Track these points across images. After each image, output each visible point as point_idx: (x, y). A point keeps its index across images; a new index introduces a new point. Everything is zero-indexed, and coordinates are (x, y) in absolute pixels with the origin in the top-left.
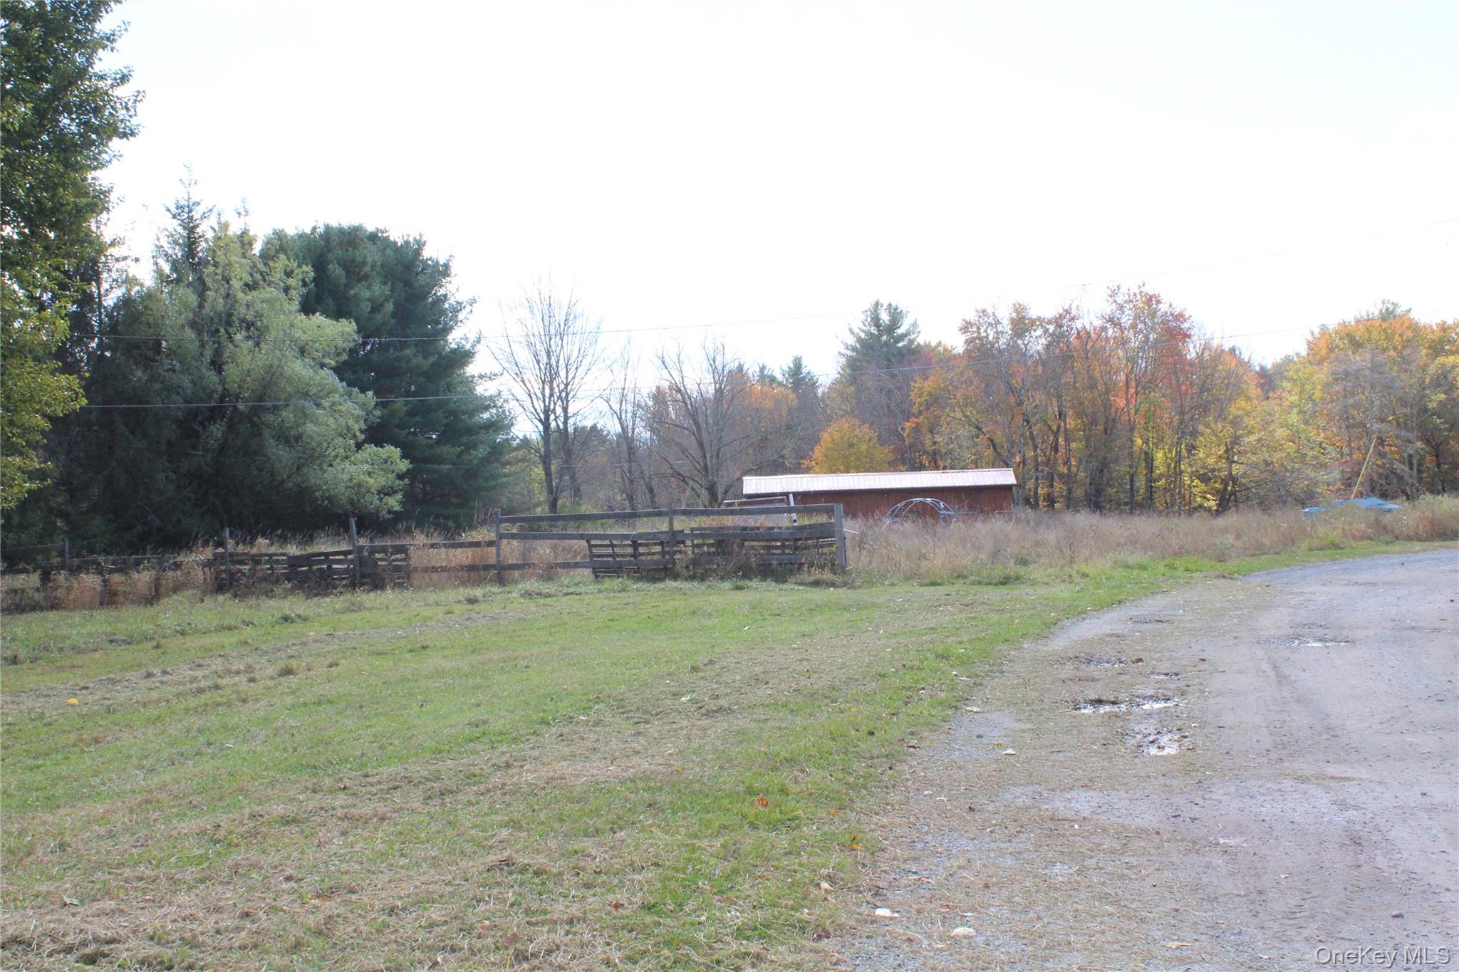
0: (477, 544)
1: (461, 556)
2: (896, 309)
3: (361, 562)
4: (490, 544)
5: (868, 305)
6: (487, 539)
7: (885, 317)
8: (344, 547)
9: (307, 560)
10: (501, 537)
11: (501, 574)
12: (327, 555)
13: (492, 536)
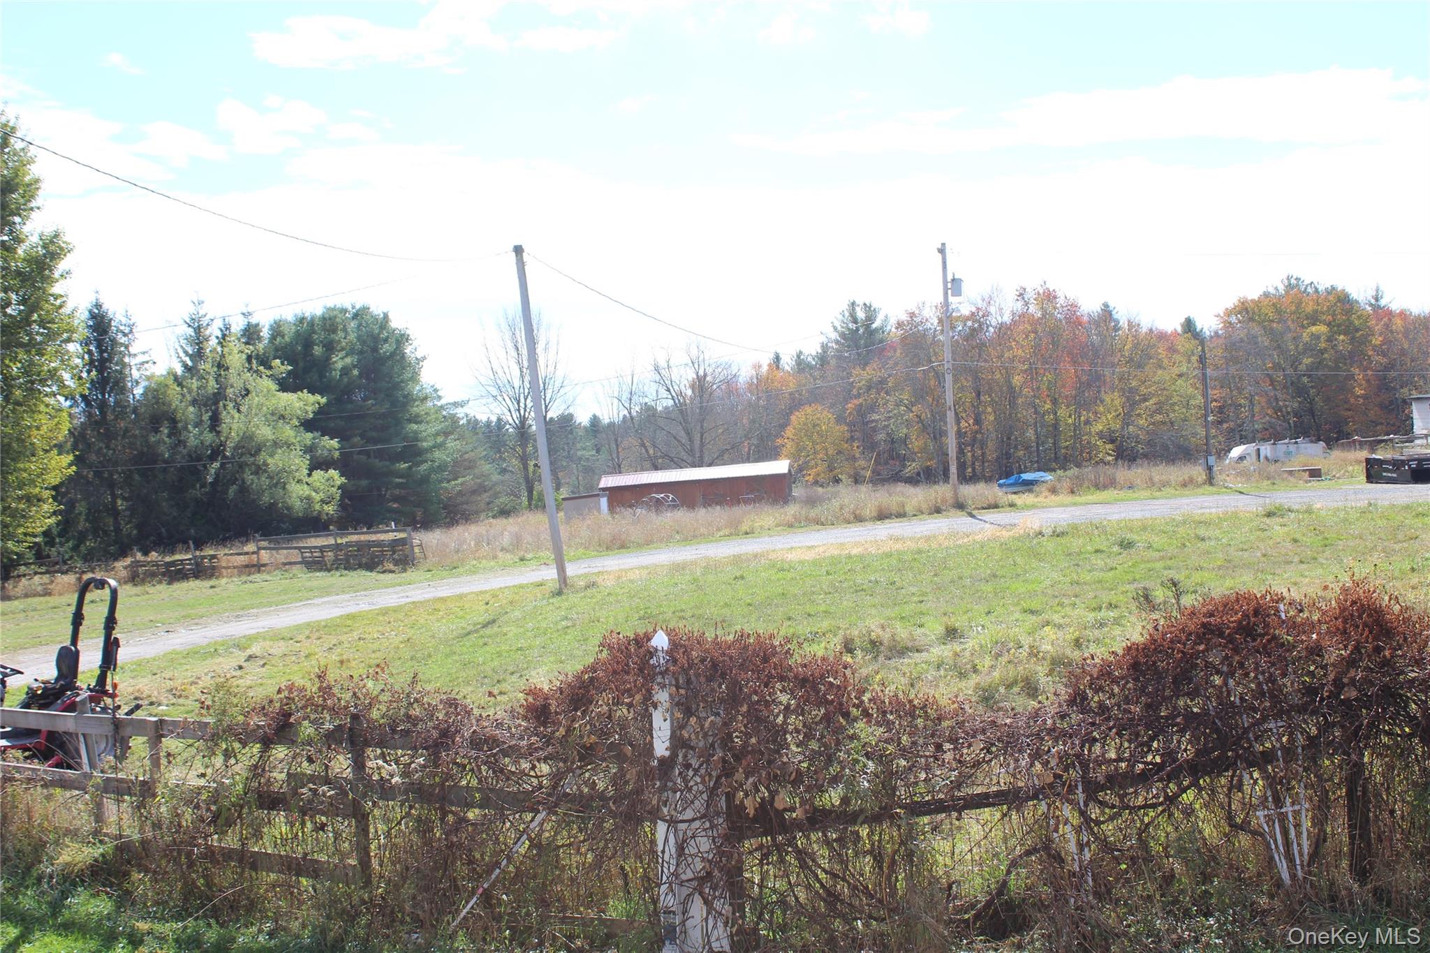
0: (247, 553)
1: (242, 560)
2: (870, 307)
3: (197, 564)
4: (253, 553)
5: (845, 307)
6: (251, 550)
7: (861, 315)
8: (189, 556)
9: (173, 563)
10: (259, 549)
11: (258, 567)
12: (181, 560)
13: (255, 549)
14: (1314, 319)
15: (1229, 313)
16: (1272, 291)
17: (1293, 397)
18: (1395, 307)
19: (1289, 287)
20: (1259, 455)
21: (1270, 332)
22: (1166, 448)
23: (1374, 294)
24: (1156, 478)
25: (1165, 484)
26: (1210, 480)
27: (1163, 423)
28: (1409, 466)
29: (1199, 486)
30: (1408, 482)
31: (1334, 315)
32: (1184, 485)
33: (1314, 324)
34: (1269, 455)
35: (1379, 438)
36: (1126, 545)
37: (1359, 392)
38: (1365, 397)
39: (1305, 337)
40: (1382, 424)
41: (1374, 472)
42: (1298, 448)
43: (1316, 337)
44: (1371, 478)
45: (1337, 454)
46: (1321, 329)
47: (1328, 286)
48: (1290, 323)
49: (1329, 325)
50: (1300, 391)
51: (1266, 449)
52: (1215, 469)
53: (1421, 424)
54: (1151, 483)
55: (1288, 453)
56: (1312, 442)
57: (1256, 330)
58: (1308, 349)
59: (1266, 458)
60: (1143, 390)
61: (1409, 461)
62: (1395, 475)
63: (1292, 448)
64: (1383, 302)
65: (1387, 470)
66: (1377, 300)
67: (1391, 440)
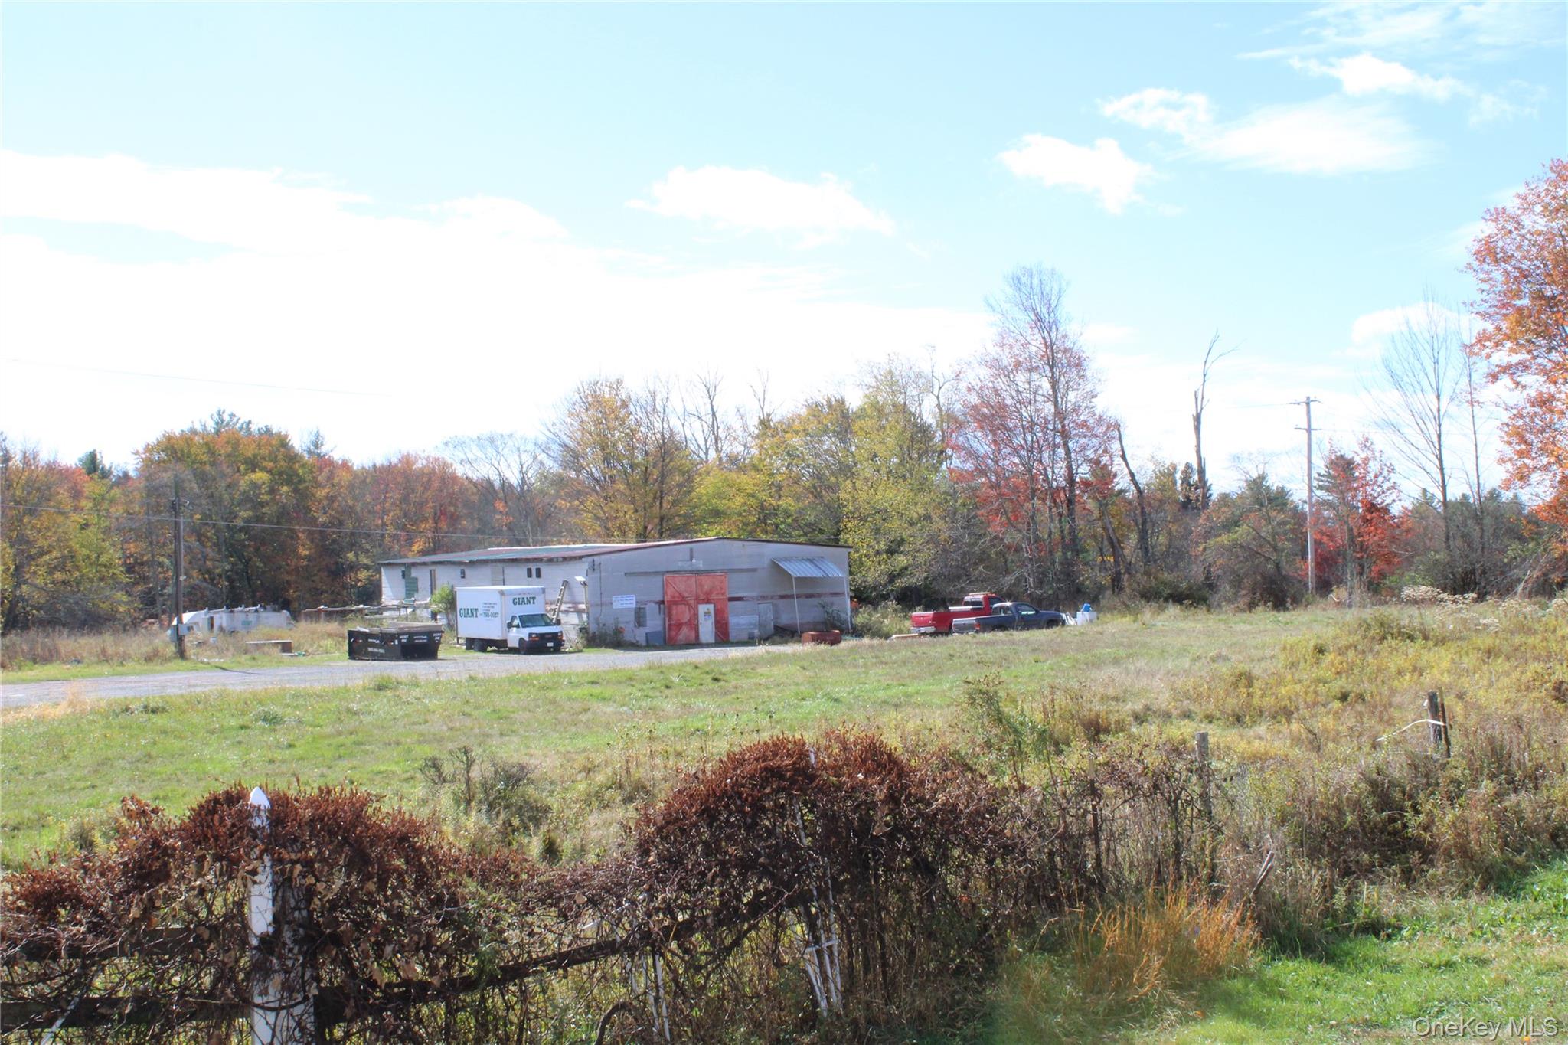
14: (253, 465)
15: (149, 449)
16: (199, 428)
17: (227, 557)
18: (337, 456)
19: (220, 423)
20: (212, 626)
21: (202, 478)
22: (71, 613)
23: (313, 439)
24: (110, 651)
25: (124, 659)
26: (181, 654)
27: (64, 583)
28: (400, 640)
29: (167, 660)
30: (398, 659)
31: (275, 460)
32: (148, 659)
33: (253, 471)
34: (224, 625)
35: (347, 608)
36: (272, 720)
37: (304, 552)
38: (309, 558)
39: (243, 484)
40: (326, 592)
41: (359, 647)
42: (258, 617)
43: (255, 485)
44: (354, 653)
45: (304, 625)
46: (260, 476)
47: (262, 425)
48: (224, 467)
49: (269, 472)
50: (233, 549)
51: (221, 617)
52: (186, 640)
53: (390, 594)
54: (104, 658)
55: (247, 624)
56: (274, 610)
57: (186, 474)
58: (247, 499)
59: (221, 628)
60: (41, 542)
61: (399, 634)
62: (382, 651)
63: (252, 617)
64: (323, 450)
65: (373, 645)
66: (317, 446)
67: (360, 611)
